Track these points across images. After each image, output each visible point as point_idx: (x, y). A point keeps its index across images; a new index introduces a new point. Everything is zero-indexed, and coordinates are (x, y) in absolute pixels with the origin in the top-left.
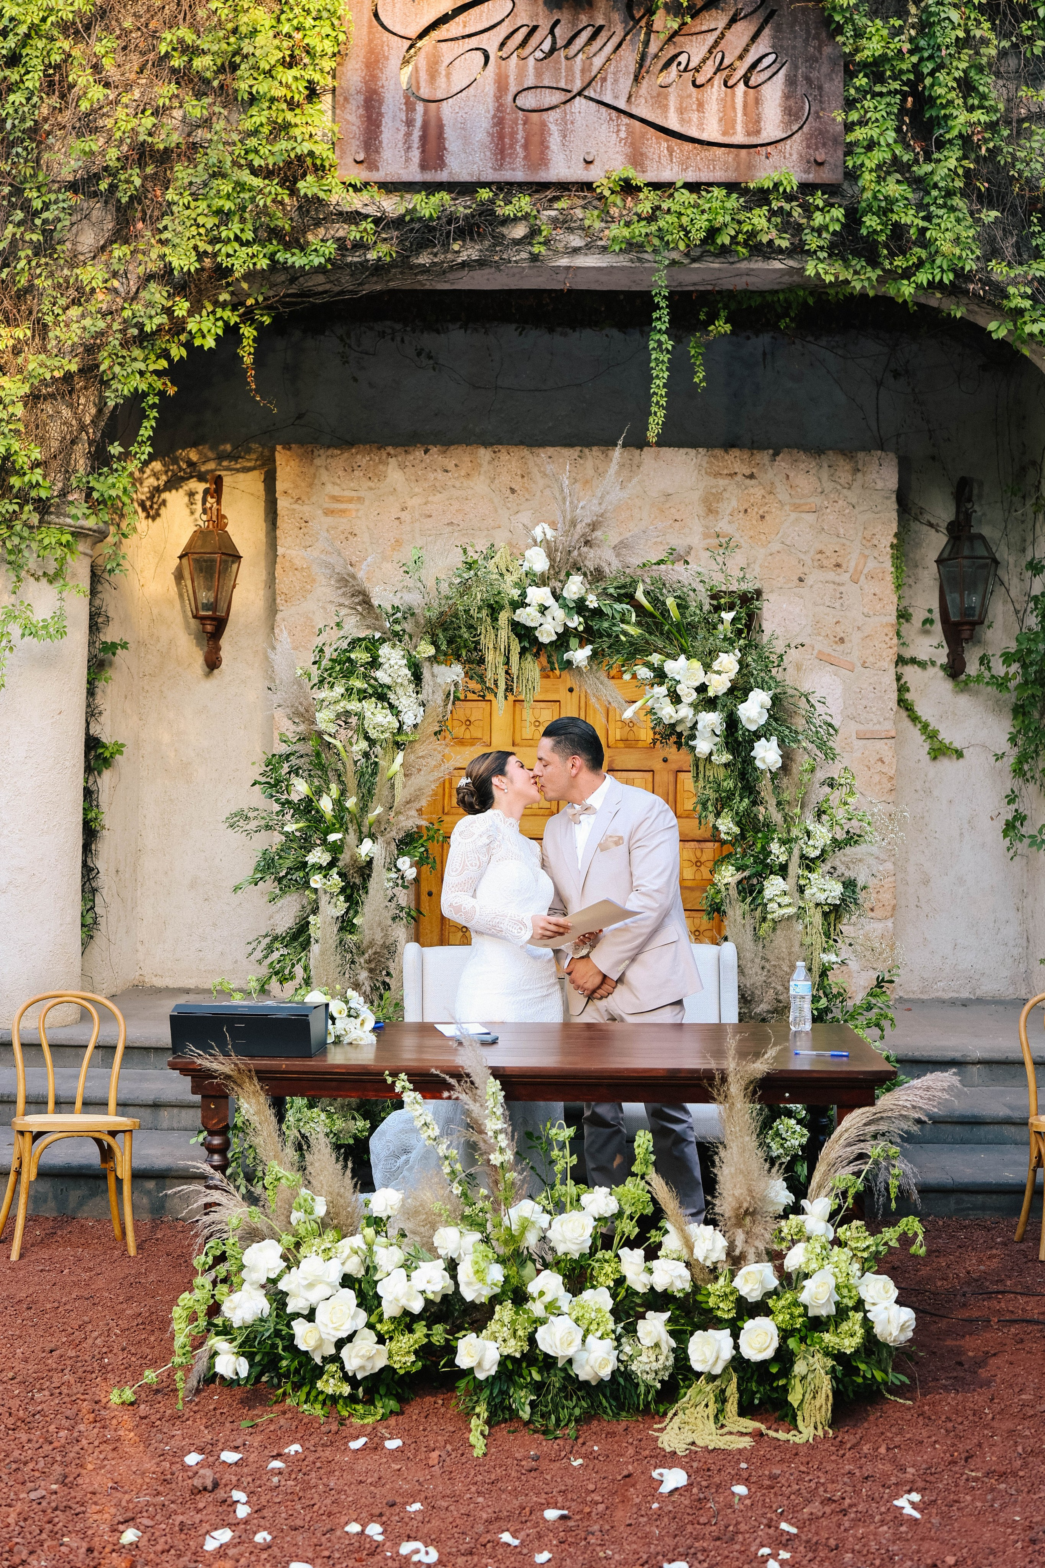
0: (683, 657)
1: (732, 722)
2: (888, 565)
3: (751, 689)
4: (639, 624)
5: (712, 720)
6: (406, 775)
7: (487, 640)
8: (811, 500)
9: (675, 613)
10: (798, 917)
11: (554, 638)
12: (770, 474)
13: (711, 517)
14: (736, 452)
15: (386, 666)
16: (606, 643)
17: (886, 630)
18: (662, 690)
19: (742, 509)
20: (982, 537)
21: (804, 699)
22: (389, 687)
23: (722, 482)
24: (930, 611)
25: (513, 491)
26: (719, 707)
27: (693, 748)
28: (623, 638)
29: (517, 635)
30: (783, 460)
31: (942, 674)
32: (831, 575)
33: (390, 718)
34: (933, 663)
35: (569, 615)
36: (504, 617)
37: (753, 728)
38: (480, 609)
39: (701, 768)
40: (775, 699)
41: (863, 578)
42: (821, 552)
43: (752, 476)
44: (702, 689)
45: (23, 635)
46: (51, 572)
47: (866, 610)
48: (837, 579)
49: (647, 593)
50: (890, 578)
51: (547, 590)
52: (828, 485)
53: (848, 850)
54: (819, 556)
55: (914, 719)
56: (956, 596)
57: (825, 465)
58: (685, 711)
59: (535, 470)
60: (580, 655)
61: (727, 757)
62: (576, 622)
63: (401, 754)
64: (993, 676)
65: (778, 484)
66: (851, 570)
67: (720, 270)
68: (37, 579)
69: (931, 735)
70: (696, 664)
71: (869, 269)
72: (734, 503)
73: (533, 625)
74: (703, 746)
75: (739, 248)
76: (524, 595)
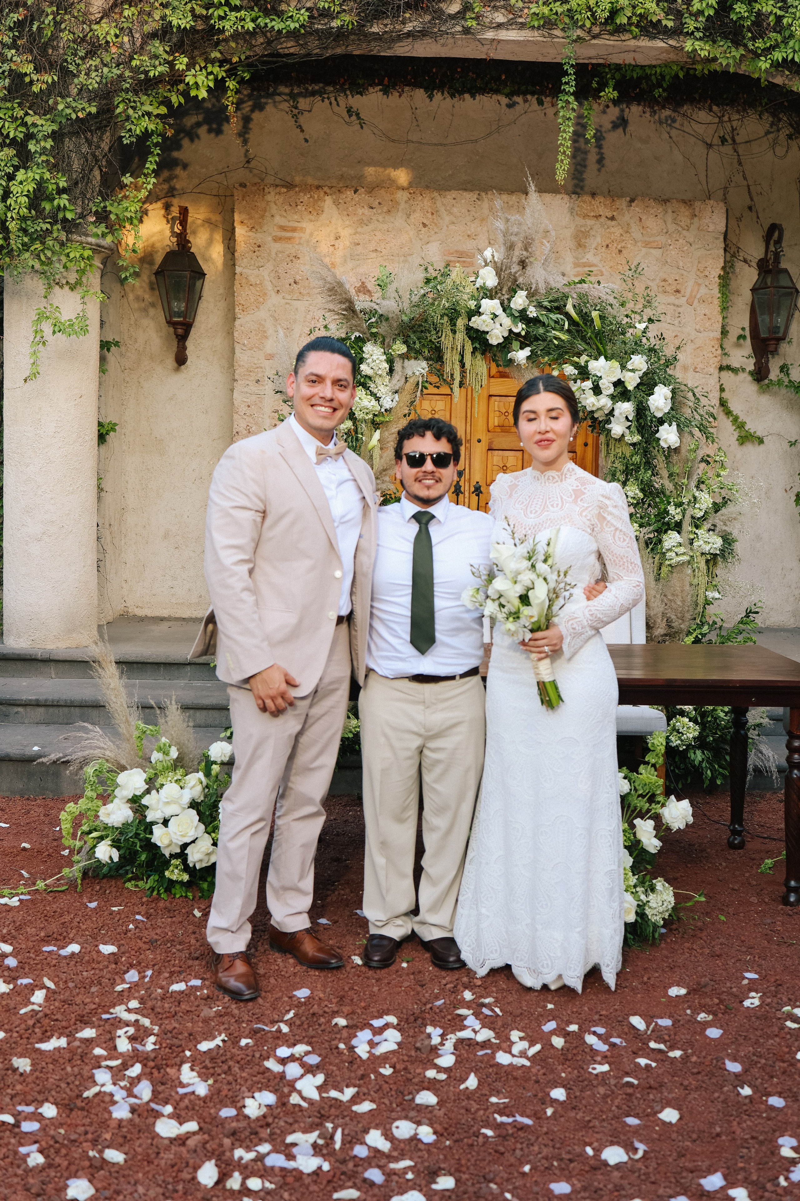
0: (602, 358)
1: (641, 410)
2: (716, 292)
3: (655, 385)
4: (569, 331)
5: (626, 408)
6: (381, 449)
7: (446, 341)
8: (658, 238)
9: (597, 323)
10: (689, 562)
11: (501, 340)
12: (627, 217)
13: (580, 250)
14: (600, 199)
15: (368, 361)
16: (542, 345)
17: (713, 343)
18: (588, 384)
19: (604, 244)
20: (786, 271)
21: (690, 394)
22: (370, 378)
23: (590, 222)
24: (743, 329)
25: (425, 225)
26: (632, 398)
27: (609, 431)
28: (556, 342)
29: (470, 337)
30: (637, 206)
31: (749, 378)
32: (672, 299)
33: (374, 402)
34: (743, 370)
35: (515, 323)
36: (461, 323)
37: (659, 415)
38: (442, 316)
39: (611, 446)
40: (673, 391)
41: (696, 301)
42: (665, 280)
43: (612, 218)
44: (619, 383)
45: (54, 332)
46: (72, 281)
47: (698, 327)
48: (676, 302)
49: (574, 306)
50: (716, 302)
51: (496, 302)
52: (672, 227)
53: (723, 511)
54: (663, 284)
55: (728, 413)
56: (767, 318)
57: (670, 211)
58: (604, 401)
59: (442, 210)
60: (521, 355)
61: (637, 438)
62: (520, 328)
63: (378, 431)
64: (790, 381)
65: (632, 225)
66: (688, 294)
67: (613, 46)
68: (62, 287)
69: (739, 425)
70: (615, 364)
71: (733, 49)
72: (599, 239)
73: (486, 329)
74: (617, 428)
75: (633, 28)
76: (479, 307)
